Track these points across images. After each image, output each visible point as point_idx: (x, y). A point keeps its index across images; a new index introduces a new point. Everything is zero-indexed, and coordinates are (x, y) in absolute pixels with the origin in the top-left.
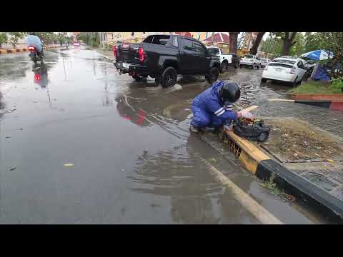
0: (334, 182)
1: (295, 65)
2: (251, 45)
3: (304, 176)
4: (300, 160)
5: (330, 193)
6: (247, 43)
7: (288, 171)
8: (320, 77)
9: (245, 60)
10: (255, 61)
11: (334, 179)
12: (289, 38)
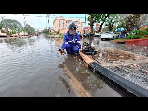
0: (127, 71)
1: (113, 32)
2: (98, 29)
3: (110, 69)
4: (110, 62)
5: (125, 77)
6: (97, 29)
7: (103, 67)
8: (122, 37)
9: (96, 34)
10: (100, 34)
11: (127, 70)
12: (111, 26)
